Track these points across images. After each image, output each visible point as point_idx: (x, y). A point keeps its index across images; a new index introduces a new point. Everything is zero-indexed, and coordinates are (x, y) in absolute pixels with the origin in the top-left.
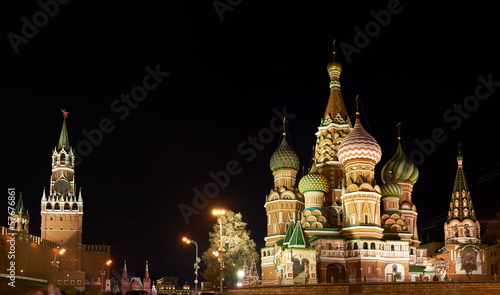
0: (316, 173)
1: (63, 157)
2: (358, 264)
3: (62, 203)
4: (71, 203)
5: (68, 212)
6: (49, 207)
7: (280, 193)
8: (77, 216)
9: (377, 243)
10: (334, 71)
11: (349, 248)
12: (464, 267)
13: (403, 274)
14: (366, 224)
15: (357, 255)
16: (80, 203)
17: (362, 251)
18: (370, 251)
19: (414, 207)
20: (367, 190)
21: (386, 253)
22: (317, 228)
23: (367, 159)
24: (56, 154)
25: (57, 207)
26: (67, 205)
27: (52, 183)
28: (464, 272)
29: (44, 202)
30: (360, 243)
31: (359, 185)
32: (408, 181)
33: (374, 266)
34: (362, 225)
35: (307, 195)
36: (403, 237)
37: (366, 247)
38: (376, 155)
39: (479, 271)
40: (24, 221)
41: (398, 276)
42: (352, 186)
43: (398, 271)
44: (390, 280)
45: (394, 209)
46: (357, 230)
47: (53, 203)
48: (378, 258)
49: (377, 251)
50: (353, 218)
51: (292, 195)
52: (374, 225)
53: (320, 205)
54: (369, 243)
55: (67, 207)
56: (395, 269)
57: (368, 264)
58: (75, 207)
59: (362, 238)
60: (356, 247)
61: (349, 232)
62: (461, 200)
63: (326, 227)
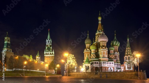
0: (94, 45)
1: (49, 41)
2: (101, 67)
3: (49, 53)
4: (51, 53)
5: (51, 55)
6: (46, 54)
7: (86, 50)
8: (53, 56)
9: (106, 62)
10: (100, 19)
11: (100, 63)
12: (128, 68)
13: (113, 70)
14: (104, 57)
15: (101, 65)
16: (53, 53)
17: (102, 64)
18: (104, 64)
19: (118, 53)
20: (104, 49)
21: (108, 65)
22: (94, 58)
23: (104, 41)
24: (47, 41)
25: (48, 54)
26: (50, 53)
27: (46, 48)
28: (128, 69)
29: (45, 53)
30: (102, 62)
31: (102, 47)
32: (117, 46)
33: (105, 68)
34: (103, 57)
35: (92, 50)
36: (114, 60)
37: (103, 63)
38: (106, 40)
39: (132, 69)
40: (39, 58)
41: (111, 70)
42: (101, 48)
43: (112, 69)
44: (109, 71)
45: (112, 53)
46: (102, 59)
47: (47, 53)
48: (106, 66)
49: (106, 64)
50: (101, 56)
51: (89, 50)
52: (106, 57)
53: (94, 53)
54: (104, 62)
55: (50, 54)
56: (111, 69)
57: (104, 67)
58: (52, 54)
59: (102, 61)
60: (101, 63)
61: (100, 59)
62: (128, 50)
63: (96, 58)
